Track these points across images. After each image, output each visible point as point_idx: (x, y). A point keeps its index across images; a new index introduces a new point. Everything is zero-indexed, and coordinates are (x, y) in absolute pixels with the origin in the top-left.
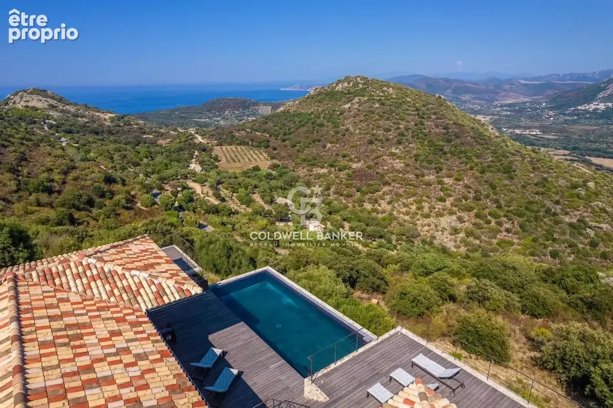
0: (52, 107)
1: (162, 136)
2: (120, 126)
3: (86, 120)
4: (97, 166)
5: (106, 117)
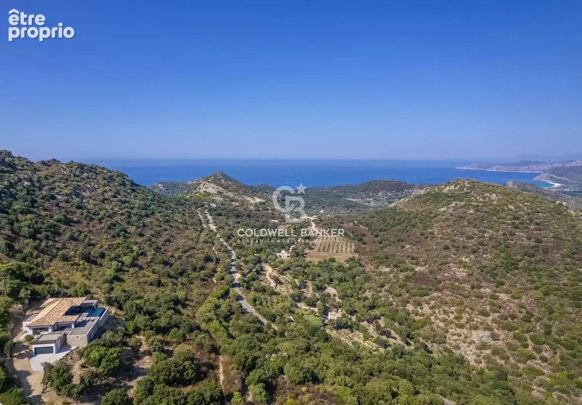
0: (220, 193)
1: (284, 222)
2: (259, 211)
3: (237, 204)
4: (211, 247)
5: (253, 202)
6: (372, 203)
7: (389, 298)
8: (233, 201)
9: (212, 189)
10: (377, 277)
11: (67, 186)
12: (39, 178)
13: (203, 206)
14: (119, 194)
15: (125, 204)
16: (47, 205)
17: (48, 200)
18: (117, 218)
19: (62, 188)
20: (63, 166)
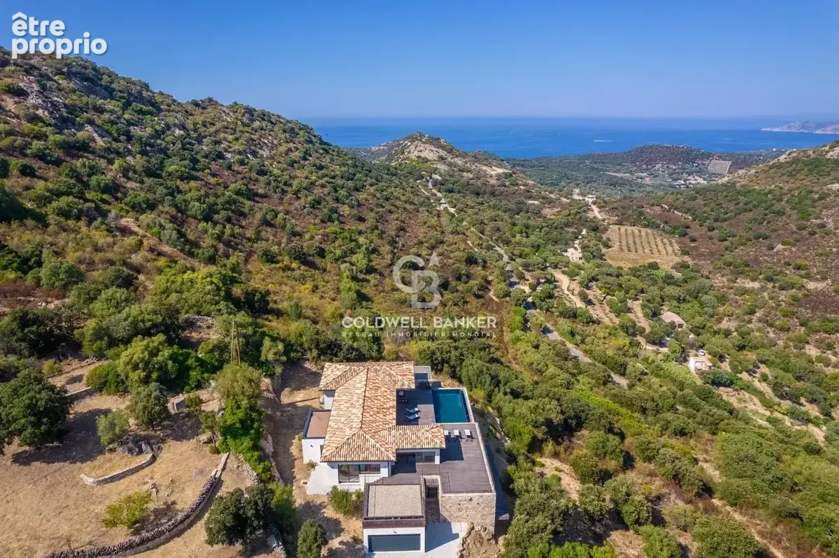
0: (442, 159)
1: (550, 203)
2: (505, 186)
3: (471, 176)
4: (465, 241)
5: (493, 173)
6: (647, 179)
7: (768, 332)
8: (463, 171)
9: (429, 153)
10: (737, 297)
11: (237, 139)
12: (195, 124)
13: (422, 177)
14: (311, 156)
15: (321, 169)
16: (214, 166)
17: (214, 160)
18: (318, 192)
19: (230, 142)
20: (224, 109)
